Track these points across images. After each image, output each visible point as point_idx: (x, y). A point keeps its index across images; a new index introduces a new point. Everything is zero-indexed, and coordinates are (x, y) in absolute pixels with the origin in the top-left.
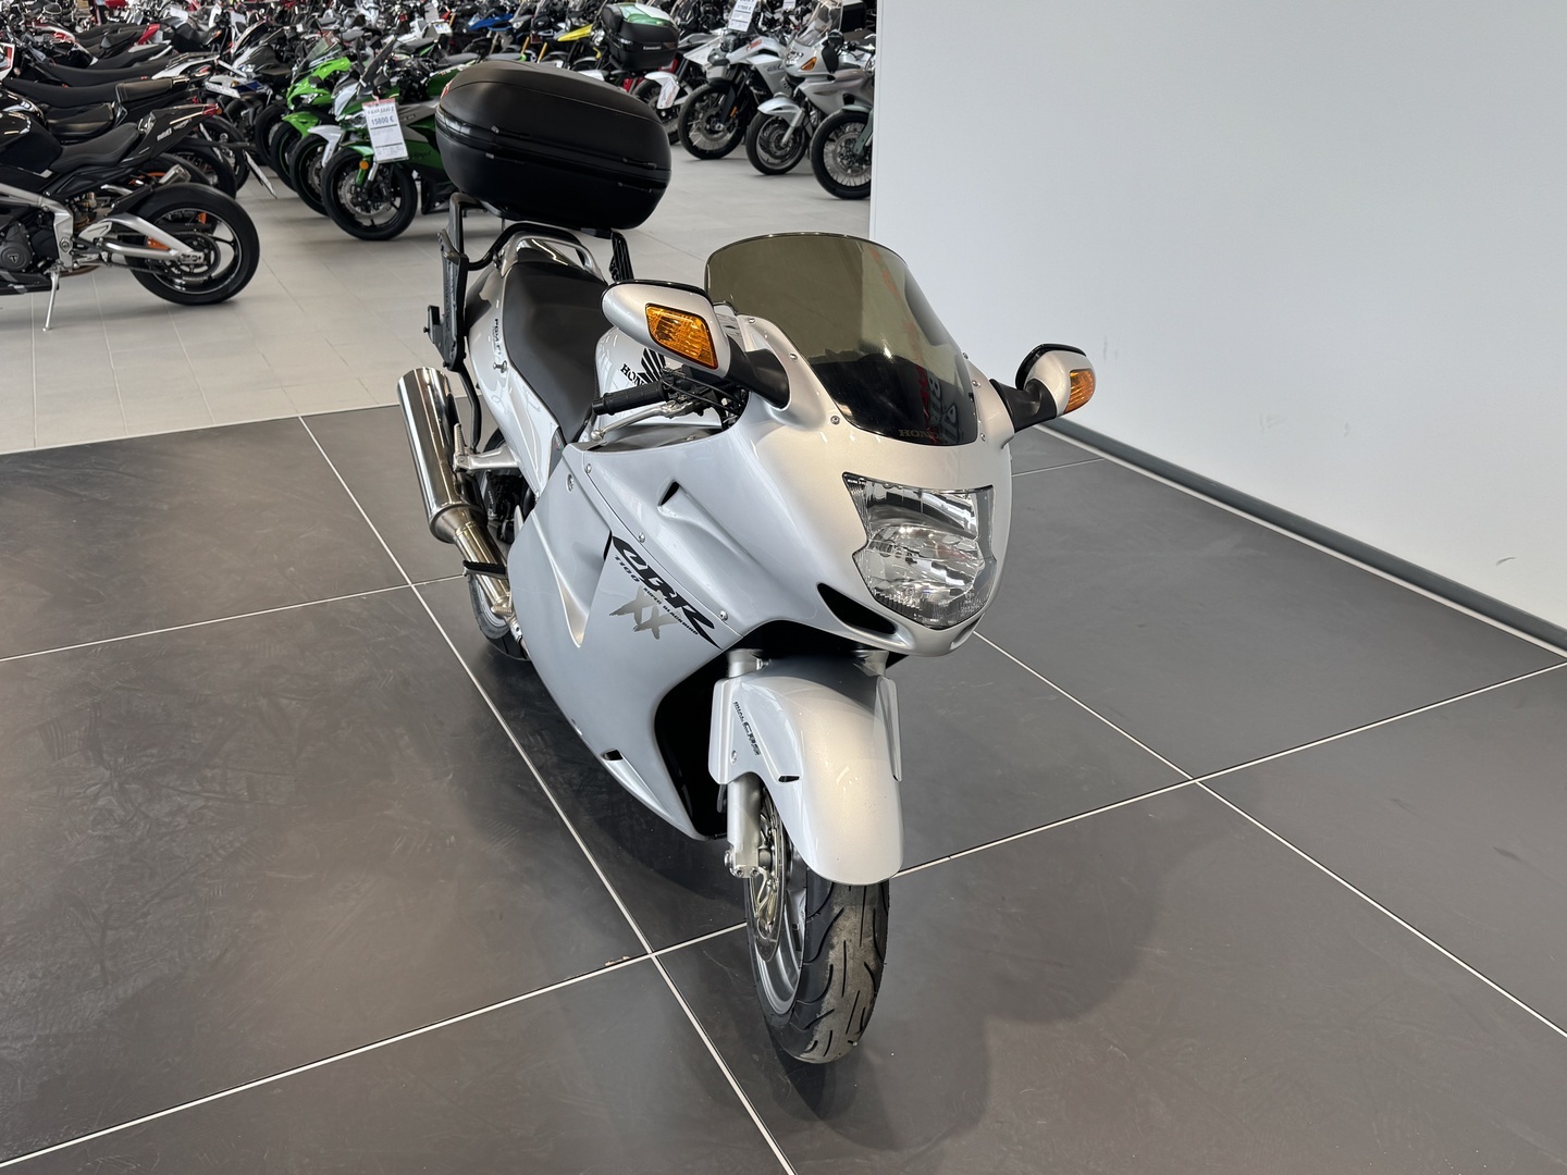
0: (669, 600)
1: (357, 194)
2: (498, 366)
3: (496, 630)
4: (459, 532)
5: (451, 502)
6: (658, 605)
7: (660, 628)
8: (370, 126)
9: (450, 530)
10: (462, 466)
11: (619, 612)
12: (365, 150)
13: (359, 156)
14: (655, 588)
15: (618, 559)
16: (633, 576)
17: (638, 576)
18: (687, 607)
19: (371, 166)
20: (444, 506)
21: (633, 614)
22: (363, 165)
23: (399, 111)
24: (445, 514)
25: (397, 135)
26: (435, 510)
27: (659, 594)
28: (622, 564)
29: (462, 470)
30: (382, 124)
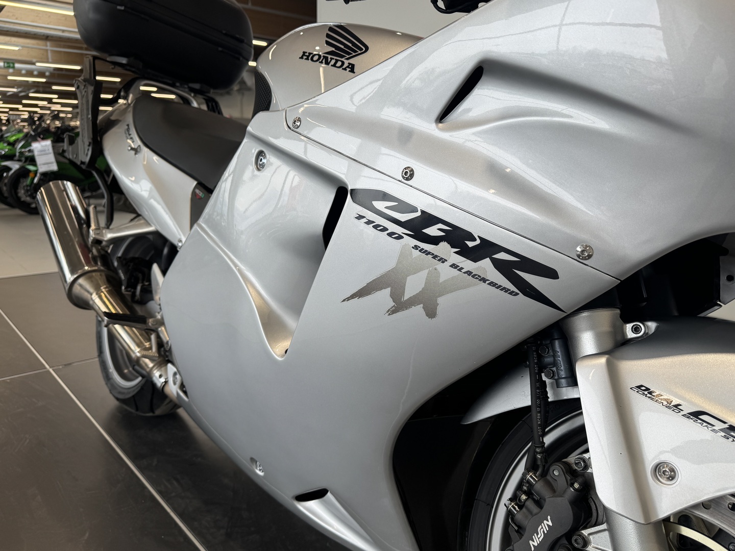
0: (465, 252)
1: (27, 191)
2: (132, 149)
3: (126, 391)
4: (95, 297)
5: (86, 268)
6: (440, 266)
7: (440, 300)
8: (36, 153)
9: (86, 295)
10: (99, 237)
11: (361, 293)
12: (31, 168)
13: (29, 171)
14: (435, 241)
15: (360, 217)
16: (390, 235)
17: (400, 230)
18: (502, 256)
19: (36, 175)
20: (80, 272)
21: (389, 289)
22: (31, 175)
23: (53, 147)
24: (81, 281)
25: (51, 158)
26: (69, 277)
27: (444, 249)
28: (369, 222)
29: (98, 242)
30: (43, 152)
